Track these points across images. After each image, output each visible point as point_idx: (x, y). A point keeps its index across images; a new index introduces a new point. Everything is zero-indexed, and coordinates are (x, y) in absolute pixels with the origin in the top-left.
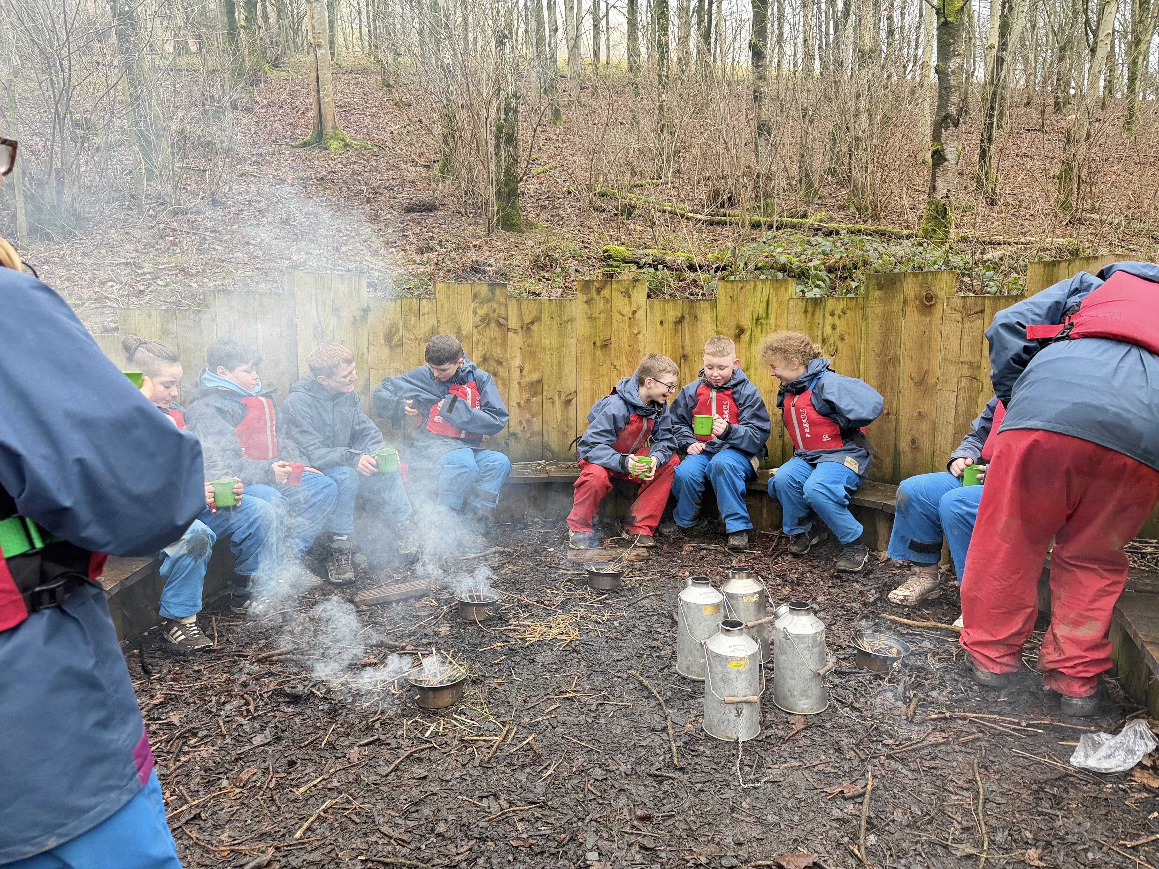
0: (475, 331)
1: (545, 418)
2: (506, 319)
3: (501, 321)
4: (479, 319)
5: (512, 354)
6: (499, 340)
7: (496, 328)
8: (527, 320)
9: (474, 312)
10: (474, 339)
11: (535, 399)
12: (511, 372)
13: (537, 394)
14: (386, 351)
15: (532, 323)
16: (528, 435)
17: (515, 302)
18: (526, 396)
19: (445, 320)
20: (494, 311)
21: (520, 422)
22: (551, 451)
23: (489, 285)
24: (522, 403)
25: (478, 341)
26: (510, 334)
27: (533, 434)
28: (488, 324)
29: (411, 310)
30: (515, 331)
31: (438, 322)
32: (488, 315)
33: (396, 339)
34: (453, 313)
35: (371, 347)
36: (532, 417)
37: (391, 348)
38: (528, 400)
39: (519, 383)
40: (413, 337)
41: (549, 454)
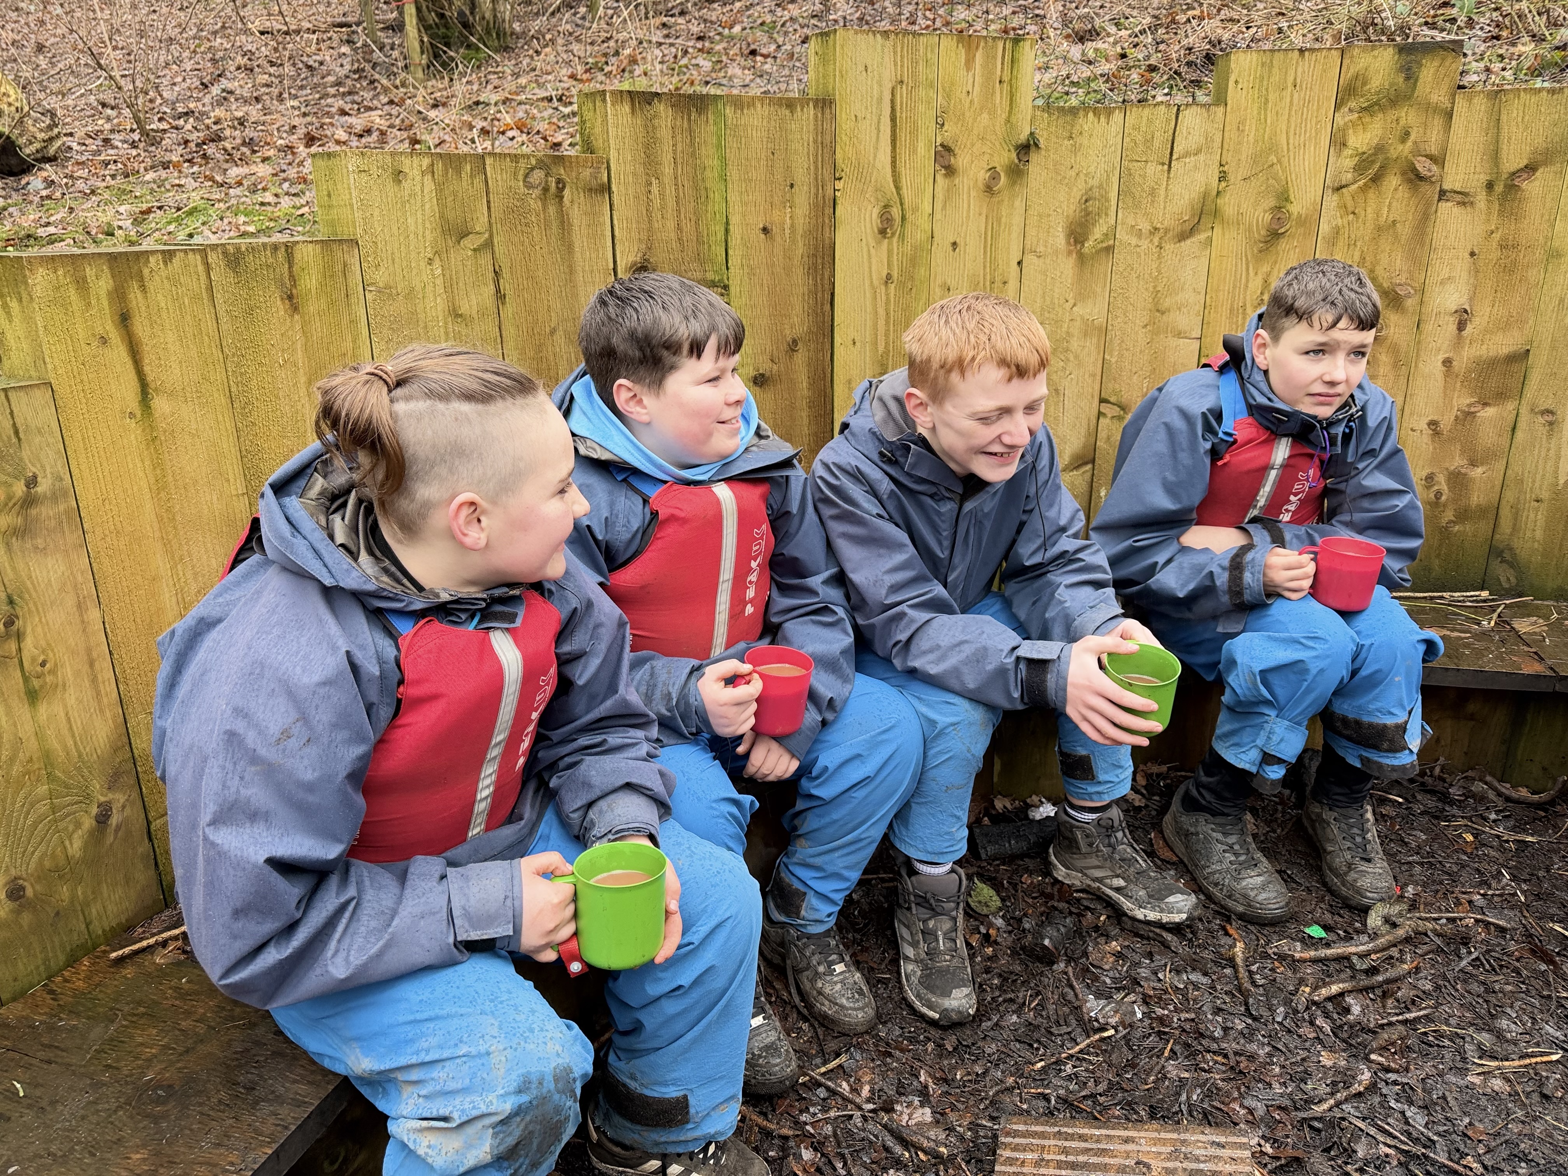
0: (1332, 201)
1: (1516, 468)
2: (1438, 160)
3: (1423, 166)
4: (1348, 163)
5: (1440, 269)
6: (1405, 231)
7: (1403, 192)
8: (1512, 160)
9: (1338, 142)
10: (1325, 228)
11: (1490, 412)
12: (1428, 327)
13: (1501, 396)
14: (1068, 266)
15: (1531, 169)
16: (1449, 515)
17: (1481, 104)
18: (1463, 400)
19: (1243, 172)
20: (1405, 135)
21: (1430, 479)
22: (1513, 564)
23: (1402, 50)
24: (1447, 422)
25: (1337, 231)
26: (1446, 208)
27: (1463, 515)
28: (1376, 179)
29: (1149, 141)
30: (1464, 199)
31: (1223, 177)
32: (1380, 149)
33: (1098, 232)
34: (1272, 148)
35: (1029, 259)
36: (1473, 464)
37: (1082, 259)
38: (1467, 416)
39: (1447, 362)
40: (1145, 226)
41: (1505, 575)
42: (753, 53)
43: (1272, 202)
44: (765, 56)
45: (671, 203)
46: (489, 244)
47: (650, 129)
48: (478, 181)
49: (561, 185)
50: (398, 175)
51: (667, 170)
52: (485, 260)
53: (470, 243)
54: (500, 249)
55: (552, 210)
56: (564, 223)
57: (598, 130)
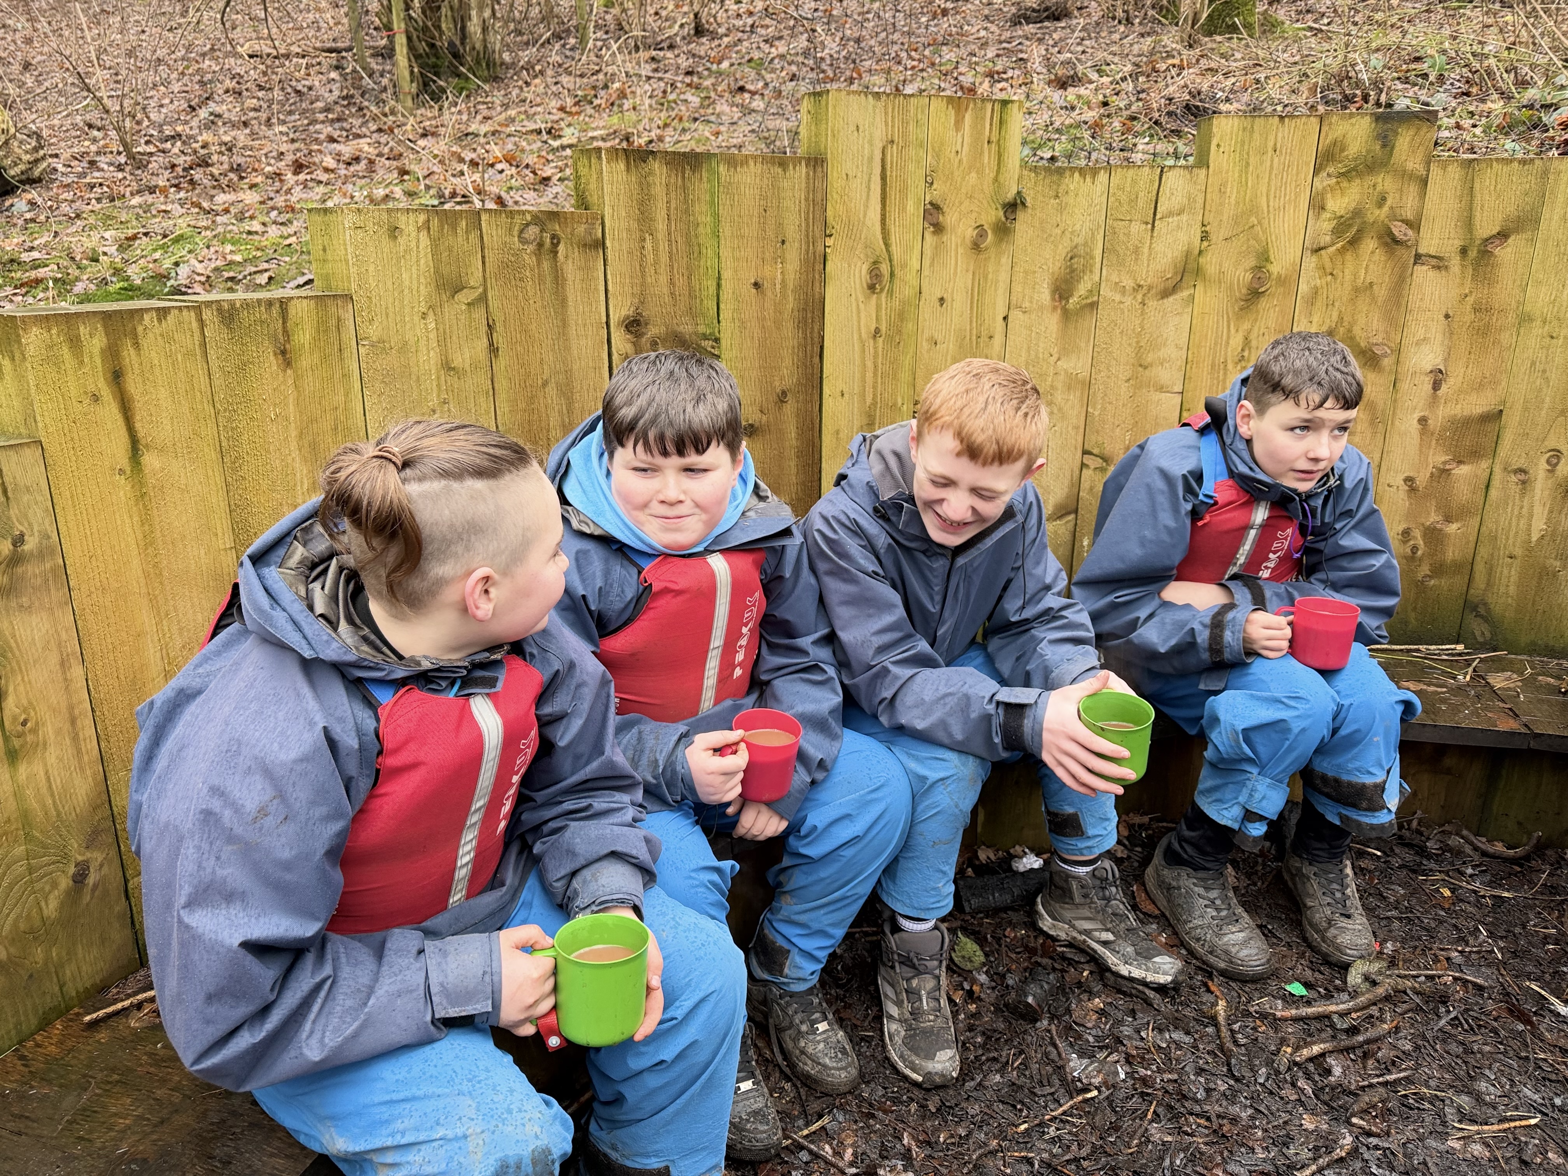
0: (1310, 262)
1: (1489, 525)
2: (1414, 225)
3: (1399, 230)
4: (1326, 225)
5: (1416, 330)
6: (1381, 292)
7: (1380, 255)
8: (1486, 227)
9: (1317, 205)
10: (1304, 288)
11: (1463, 470)
12: (1404, 386)
13: (1475, 455)
14: (1052, 322)
15: (1503, 235)
16: (1425, 569)
17: (1455, 172)
18: (1438, 458)
19: (1224, 233)
20: (1382, 200)
21: (1406, 533)
22: (1487, 618)
23: (1378, 118)
24: (1422, 479)
25: (1316, 291)
26: (1422, 273)
27: (1438, 570)
28: (1354, 242)
29: (1133, 201)
30: (1439, 263)
31: (1205, 236)
32: (1357, 213)
33: (1082, 289)
34: (1254, 209)
35: (1015, 315)
36: (1448, 519)
37: (1066, 315)
38: (1443, 473)
39: (1423, 421)
40: (1129, 283)
41: (1479, 630)
42: (742, 89)
43: (1252, 262)
44: (753, 93)
45: (664, 258)
46: (483, 298)
47: (644, 186)
48: (474, 237)
49: (556, 240)
50: (394, 232)
51: (661, 226)
52: (479, 314)
53: (465, 297)
54: (494, 303)
55: (546, 265)
56: (558, 278)
57: (593, 186)
